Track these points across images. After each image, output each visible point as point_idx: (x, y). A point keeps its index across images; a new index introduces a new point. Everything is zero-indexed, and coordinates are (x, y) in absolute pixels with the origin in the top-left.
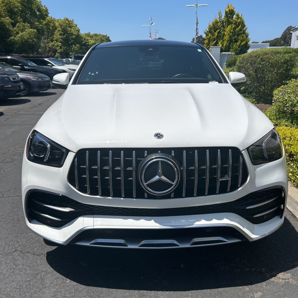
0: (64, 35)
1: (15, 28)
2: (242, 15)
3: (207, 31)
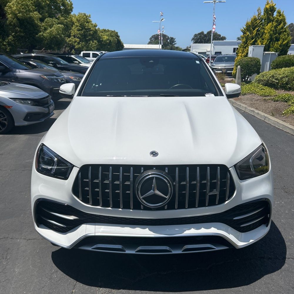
0: (82, 30)
1: (43, 24)
2: (283, 12)
3: (244, 29)
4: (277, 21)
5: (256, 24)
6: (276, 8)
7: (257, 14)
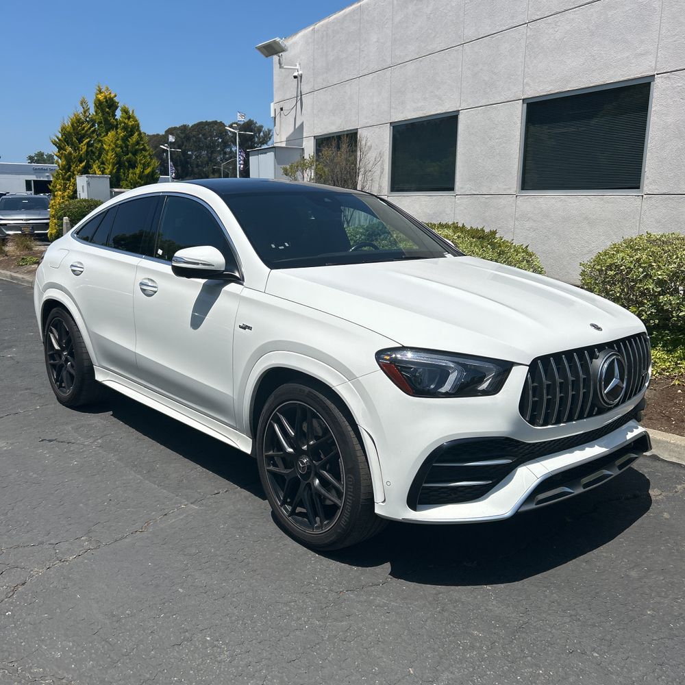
2: (133, 112)
4: (125, 128)
5: (83, 132)
6: (118, 103)
7: (82, 110)
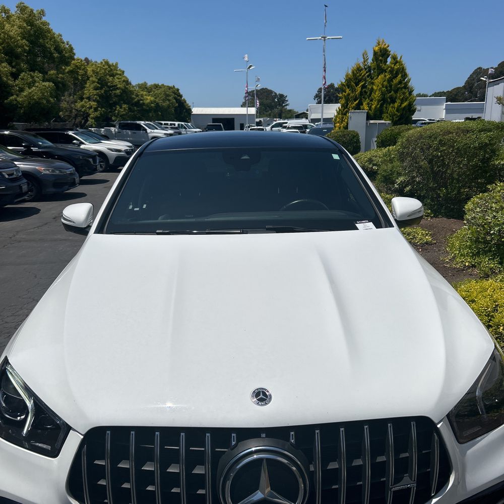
0: (101, 88)
1: (17, 82)
2: (401, 58)
3: (343, 85)
4: (391, 72)
5: (361, 77)
6: (390, 52)
